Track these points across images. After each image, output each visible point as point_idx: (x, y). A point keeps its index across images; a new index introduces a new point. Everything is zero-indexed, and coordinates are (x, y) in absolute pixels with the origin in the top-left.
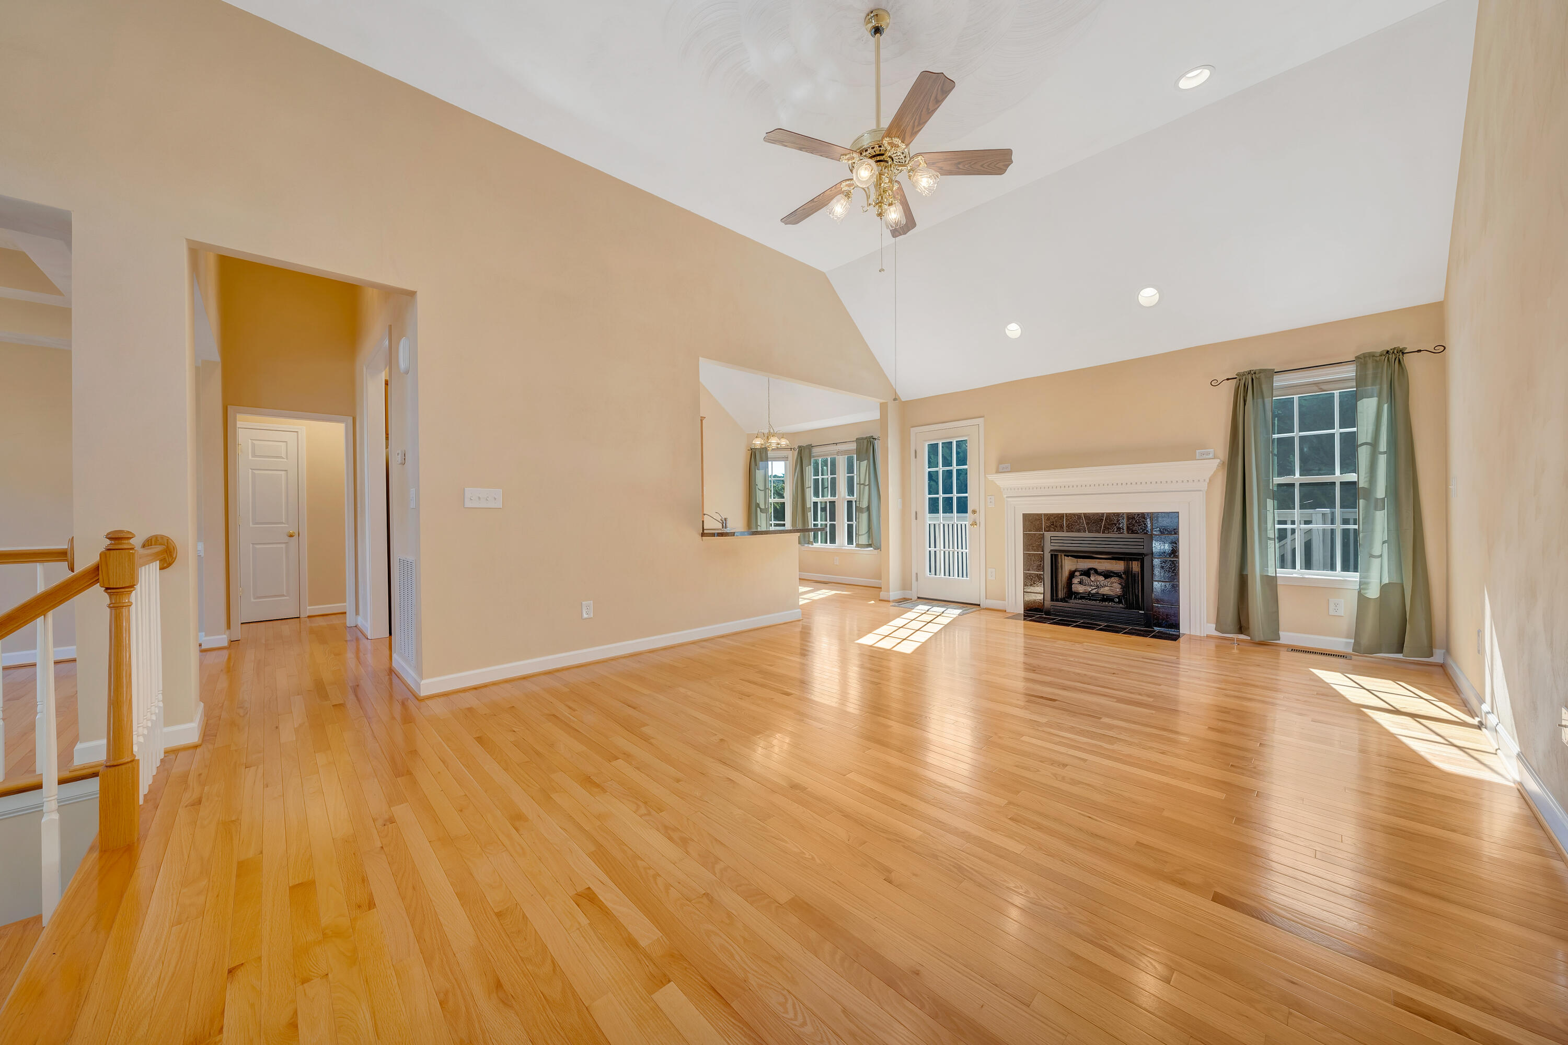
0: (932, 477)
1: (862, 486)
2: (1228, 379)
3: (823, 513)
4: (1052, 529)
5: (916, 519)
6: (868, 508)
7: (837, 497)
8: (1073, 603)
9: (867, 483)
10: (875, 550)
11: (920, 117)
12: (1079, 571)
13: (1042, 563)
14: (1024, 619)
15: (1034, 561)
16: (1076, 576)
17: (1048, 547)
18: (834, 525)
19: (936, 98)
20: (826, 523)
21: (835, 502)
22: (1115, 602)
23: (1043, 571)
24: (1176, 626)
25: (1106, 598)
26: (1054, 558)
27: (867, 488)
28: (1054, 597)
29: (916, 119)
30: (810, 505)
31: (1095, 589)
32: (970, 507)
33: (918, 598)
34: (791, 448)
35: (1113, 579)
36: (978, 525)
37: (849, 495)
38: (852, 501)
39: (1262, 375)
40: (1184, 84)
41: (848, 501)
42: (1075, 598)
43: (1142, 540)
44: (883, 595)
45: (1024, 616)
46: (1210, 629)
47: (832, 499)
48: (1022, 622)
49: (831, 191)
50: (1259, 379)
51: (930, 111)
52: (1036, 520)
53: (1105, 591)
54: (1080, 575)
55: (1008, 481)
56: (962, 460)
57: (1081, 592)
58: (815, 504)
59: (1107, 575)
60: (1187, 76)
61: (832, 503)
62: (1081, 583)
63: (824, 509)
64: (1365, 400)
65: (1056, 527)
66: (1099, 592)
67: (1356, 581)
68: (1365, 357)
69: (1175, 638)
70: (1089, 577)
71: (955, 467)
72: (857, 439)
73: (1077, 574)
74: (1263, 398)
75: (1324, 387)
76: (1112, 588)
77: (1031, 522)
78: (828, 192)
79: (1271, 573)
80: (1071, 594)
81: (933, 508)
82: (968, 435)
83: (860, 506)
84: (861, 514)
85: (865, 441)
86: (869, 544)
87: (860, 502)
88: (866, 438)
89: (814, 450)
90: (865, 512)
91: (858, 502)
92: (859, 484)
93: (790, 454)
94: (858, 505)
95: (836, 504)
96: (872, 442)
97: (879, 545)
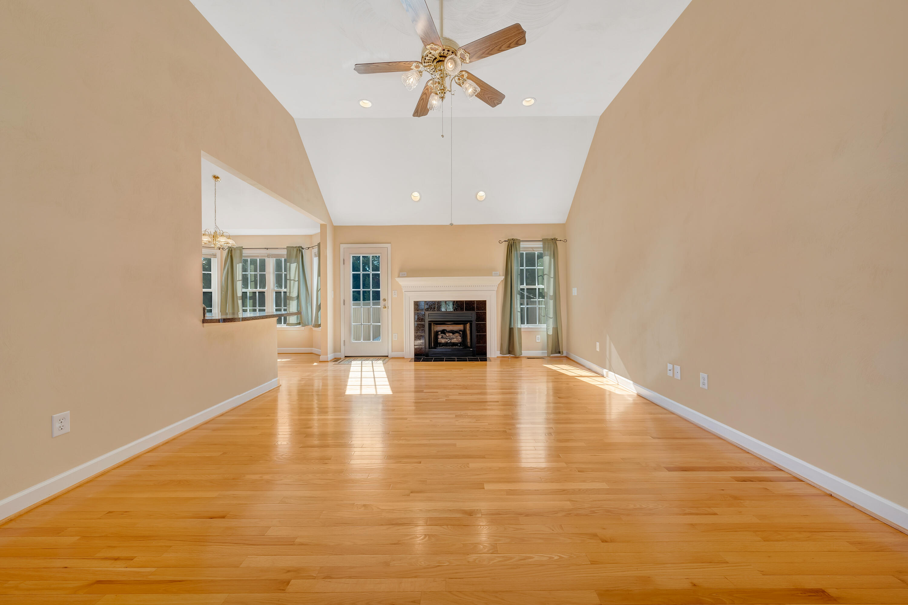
0: (356, 278)
1: (292, 282)
2: (505, 241)
3: (253, 300)
4: (429, 309)
5: (344, 305)
6: (298, 297)
7: (266, 289)
8: (439, 349)
9: (297, 279)
10: (303, 327)
11: (492, 49)
12: (440, 331)
13: (424, 328)
14: (415, 361)
15: (420, 327)
16: (439, 334)
17: (427, 320)
19: (510, 44)
21: (264, 292)
22: (458, 346)
23: (425, 333)
24: (485, 354)
25: (454, 344)
26: (430, 325)
27: (297, 283)
28: (430, 347)
29: (489, 49)
30: (240, 294)
31: (450, 340)
32: (382, 298)
33: (346, 357)
35: (457, 334)
36: (387, 308)
37: (277, 288)
38: (281, 292)
39: (517, 241)
40: (524, 103)
41: (276, 293)
42: (440, 346)
43: (471, 314)
44: (322, 358)
45: (415, 359)
46: (498, 354)
47: (262, 290)
48: (414, 363)
49: (405, 64)
50: (515, 242)
51: (500, 49)
52: (421, 304)
53: (455, 340)
54: (441, 334)
55: (405, 282)
56: (376, 268)
57: (443, 342)
58: (245, 293)
59: (453, 332)
60: (526, 100)
61: (262, 294)
62: (442, 337)
63: (253, 296)
64: (545, 257)
65: (432, 308)
66: (452, 342)
67: (545, 328)
68: (545, 240)
69: (486, 360)
70: (445, 334)
71: (371, 272)
72: (287, 247)
73: (440, 333)
74: (517, 251)
75: (535, 250)
76: (457, 339)
77: (418, 306)
78: (402, 64)
79: (519, 327)
80: (437, 344)
81: (356, 297)
82: (381, 253)
83: (291, 296)
84: (291, 302)
85: (295, 250)
86: (298, 323)
87: (291, 293)
88: (296, 247)
89: (244, 251)
90: (295, 300)
91: (289, 293)
92: (290, 280)
93: (218, 252)
94: (289, 295)
95: (266, 294)
96: (300, 250)
97: (307, 323)
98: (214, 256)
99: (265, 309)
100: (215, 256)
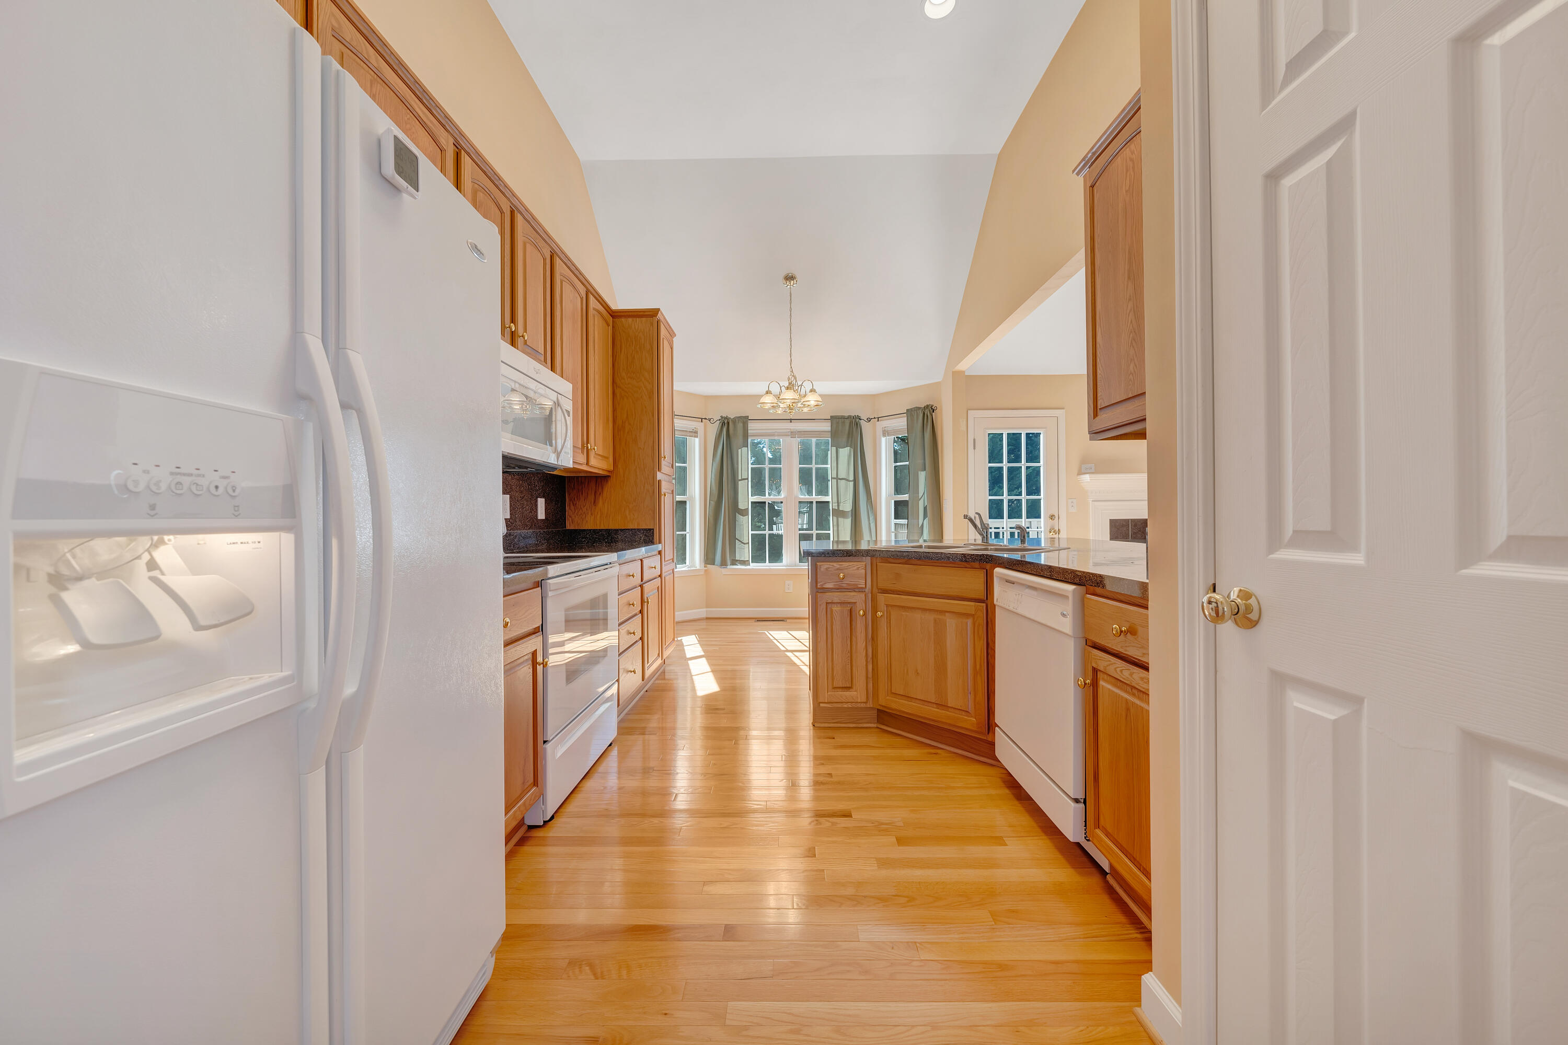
0: (994, 474)
1: (842, 483)
6: (854, 512)
9: (851, 478)
27: (852, 484)
30: (745, 505)
32: (1044, 512)
34: (702, 418)
36: (1057, 532)
41: (800, 502)
52: (1123, 526)
55: (1092, 484)
56: (1033, 456)
71: (1023, 464)
77: (1118, 529)
81: (996, 511)
82: (1041, 428)
83: (841, 509)
84: (841, 520)
85: (847, 422)
87: (841, 504)
88: (847, 418)
89: (752, 426)
90: (849, 518)
91: (837, 504)
92: (837, 479)
93: (699, 426)
94: (836, 508)
96: (855, 423)
98: (693, 434)
99: (781, 534)
100: (695, 433)
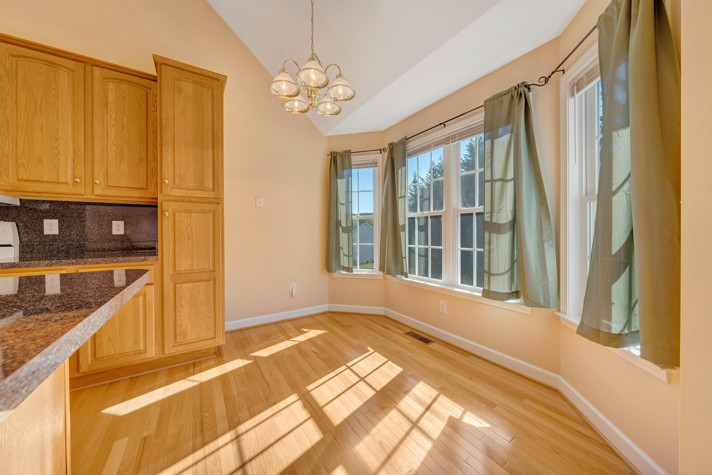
1: (498, 185)
3: (423, 234)
6: (514, 224)
7: (444, 210)
9: (510, 175)
18: (440, 251)
20: (427, 247)
21: (440, 216)
30: (403, 221)
34: (380, 150)
37: (464, 205)
41: (462, 215)
47: (437, 213)
58: (412, 220)
61: (437, 219)
63: (423, 229)
83: (494, 221)
84: (494, 236)
85: (506, 98)
86: (512, 293)
87: (494, 214)
88: (508, 93)
89: (409, 144)
90: (505, 233)
91: (489, 215)
92: (492, 181)
93: (379, 157)
94: (489, 220)
95: (443, 219)
96: (521, 94)
97: (541, 300)
99: (441, 250)
100: (376, 164)
